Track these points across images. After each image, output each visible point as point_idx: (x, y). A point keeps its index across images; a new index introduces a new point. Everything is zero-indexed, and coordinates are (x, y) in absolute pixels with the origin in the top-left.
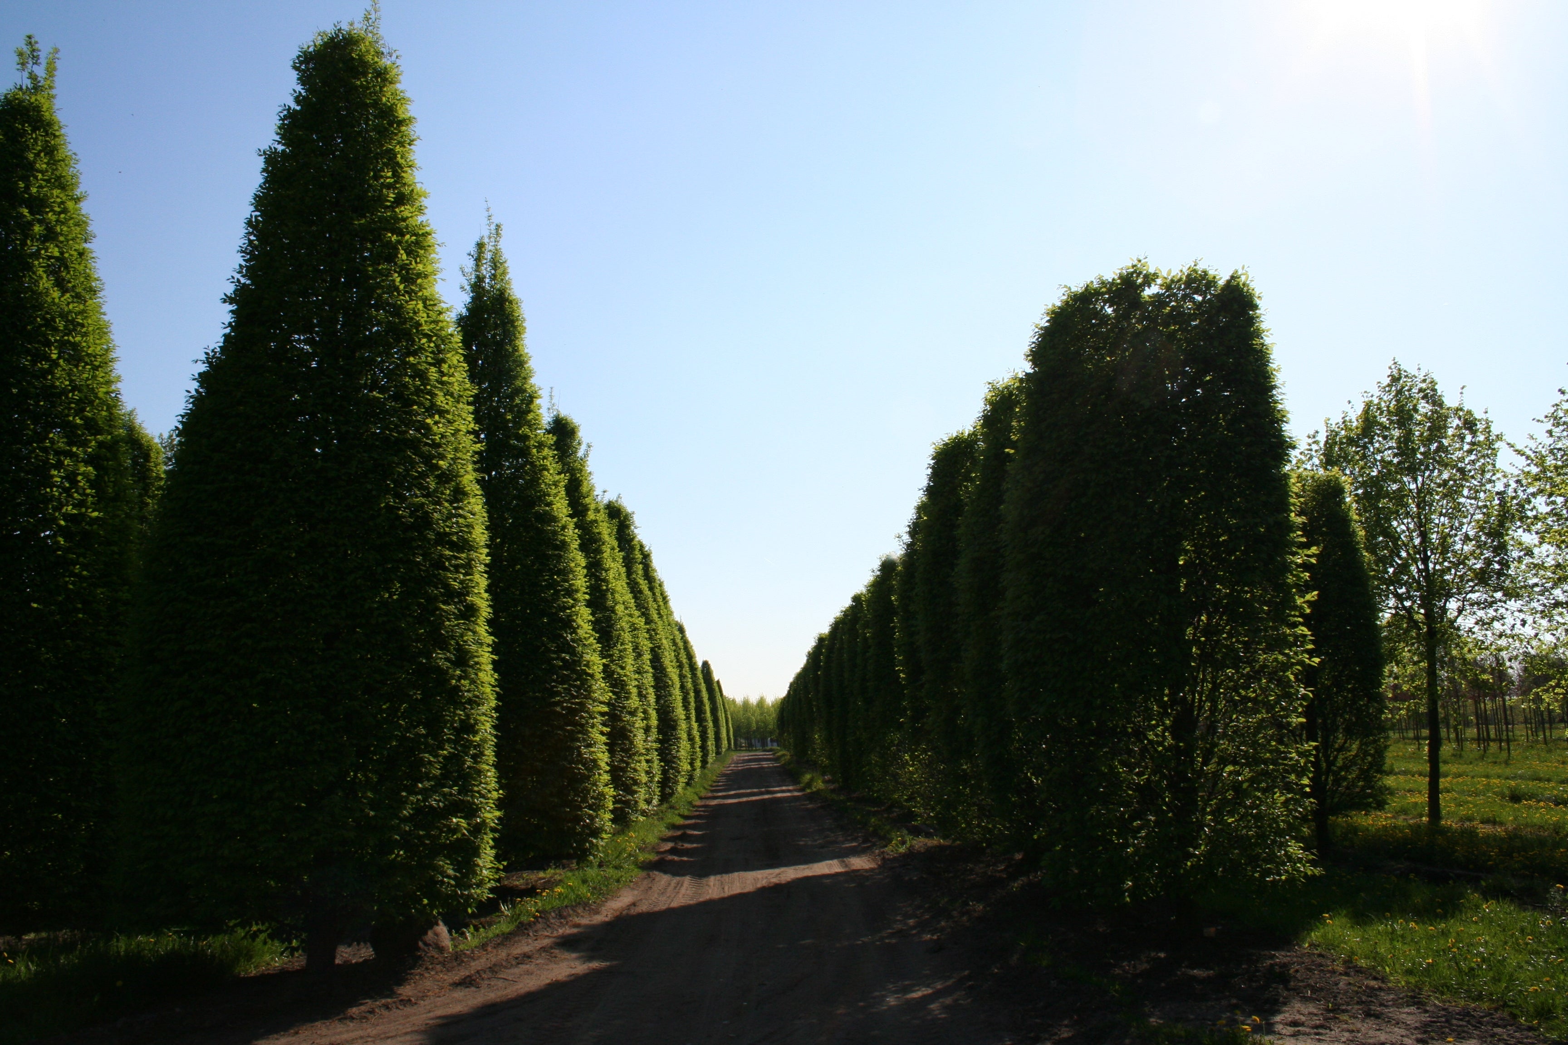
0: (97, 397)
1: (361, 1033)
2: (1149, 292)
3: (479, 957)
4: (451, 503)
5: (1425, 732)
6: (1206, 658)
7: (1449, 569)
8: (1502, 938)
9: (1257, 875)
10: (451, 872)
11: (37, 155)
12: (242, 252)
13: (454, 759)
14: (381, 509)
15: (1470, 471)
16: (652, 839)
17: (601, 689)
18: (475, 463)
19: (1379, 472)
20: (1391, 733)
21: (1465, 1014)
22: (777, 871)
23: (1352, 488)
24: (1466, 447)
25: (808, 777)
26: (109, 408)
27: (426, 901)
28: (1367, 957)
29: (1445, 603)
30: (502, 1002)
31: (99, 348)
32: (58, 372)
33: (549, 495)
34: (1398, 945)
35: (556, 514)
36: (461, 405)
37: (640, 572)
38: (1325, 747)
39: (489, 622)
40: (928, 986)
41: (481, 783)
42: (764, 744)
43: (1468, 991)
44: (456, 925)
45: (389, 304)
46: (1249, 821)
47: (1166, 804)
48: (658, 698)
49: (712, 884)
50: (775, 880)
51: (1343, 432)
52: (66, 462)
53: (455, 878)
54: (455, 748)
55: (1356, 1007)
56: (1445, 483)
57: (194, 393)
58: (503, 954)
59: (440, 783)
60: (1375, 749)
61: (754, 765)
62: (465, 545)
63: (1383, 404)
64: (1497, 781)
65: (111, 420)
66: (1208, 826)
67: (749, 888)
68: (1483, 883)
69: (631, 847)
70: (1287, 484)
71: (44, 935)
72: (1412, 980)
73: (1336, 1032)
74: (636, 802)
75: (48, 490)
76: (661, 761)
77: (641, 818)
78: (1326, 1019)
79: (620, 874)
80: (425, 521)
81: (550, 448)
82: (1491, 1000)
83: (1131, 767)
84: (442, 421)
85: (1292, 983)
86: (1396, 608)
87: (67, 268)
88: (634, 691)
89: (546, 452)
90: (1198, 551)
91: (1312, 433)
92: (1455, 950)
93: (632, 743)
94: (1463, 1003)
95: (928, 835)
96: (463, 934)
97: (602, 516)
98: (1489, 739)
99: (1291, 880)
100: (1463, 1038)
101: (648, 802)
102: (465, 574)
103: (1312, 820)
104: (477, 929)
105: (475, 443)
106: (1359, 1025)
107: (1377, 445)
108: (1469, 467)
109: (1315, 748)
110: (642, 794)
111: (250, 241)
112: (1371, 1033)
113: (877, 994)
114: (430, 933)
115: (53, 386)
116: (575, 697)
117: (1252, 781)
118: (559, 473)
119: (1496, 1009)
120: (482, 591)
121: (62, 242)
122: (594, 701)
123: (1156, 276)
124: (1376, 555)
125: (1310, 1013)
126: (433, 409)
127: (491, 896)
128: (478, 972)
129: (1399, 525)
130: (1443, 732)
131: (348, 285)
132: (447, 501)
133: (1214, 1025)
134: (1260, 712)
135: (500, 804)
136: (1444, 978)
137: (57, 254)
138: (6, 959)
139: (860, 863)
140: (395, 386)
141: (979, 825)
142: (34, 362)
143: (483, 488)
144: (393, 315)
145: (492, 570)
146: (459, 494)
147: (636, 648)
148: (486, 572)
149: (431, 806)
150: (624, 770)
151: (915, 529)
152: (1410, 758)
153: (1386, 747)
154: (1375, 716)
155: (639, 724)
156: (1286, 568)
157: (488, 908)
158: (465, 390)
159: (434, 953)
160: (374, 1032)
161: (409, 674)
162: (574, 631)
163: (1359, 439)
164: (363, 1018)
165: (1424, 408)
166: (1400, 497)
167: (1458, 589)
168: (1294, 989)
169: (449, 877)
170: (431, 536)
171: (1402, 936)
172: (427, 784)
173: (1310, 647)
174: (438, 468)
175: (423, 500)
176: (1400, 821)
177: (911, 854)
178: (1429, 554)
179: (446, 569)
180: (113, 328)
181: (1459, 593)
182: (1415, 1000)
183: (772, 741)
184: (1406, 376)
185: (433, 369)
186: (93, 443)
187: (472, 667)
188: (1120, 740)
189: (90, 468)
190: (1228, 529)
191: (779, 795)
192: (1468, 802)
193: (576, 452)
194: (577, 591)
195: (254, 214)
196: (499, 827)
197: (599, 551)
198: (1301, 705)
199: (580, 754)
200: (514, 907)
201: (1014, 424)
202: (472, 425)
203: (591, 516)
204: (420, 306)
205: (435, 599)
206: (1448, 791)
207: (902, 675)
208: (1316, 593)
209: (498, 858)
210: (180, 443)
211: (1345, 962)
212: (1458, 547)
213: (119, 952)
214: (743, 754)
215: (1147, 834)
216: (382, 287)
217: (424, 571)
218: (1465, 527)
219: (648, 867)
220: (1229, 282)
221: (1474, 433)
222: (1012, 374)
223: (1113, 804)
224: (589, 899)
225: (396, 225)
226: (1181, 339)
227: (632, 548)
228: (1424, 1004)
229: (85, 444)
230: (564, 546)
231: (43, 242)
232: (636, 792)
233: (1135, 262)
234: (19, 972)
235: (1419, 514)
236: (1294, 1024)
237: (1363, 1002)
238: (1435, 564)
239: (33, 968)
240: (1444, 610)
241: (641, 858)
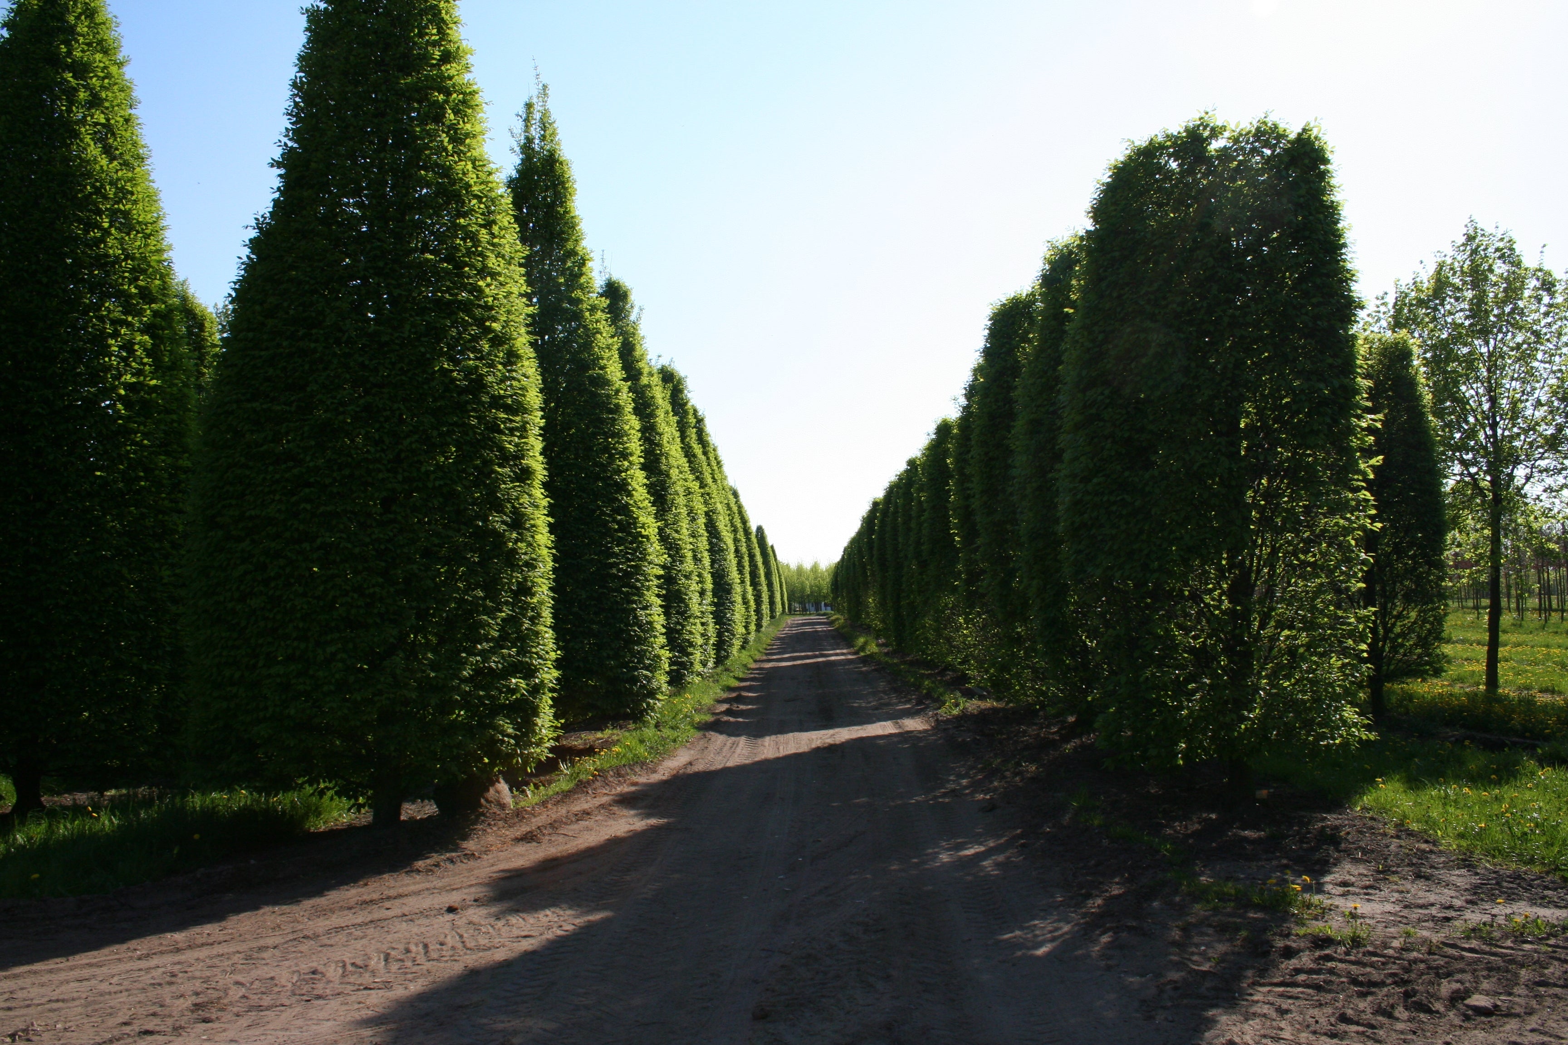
0: (150, 266)
1: (428, 885)
2: (1215, 145)
3: (540, 814)
4: (504, 365)
5: (1486, 602)
6: (1266, 522)
7: (1518, 435)
8: (1557, 804)
9: (1311, 738)
10: (510, 731)
11: (78, 18)
12: (288, 114)
13: (512, 621)
14: (435, 372)
15: (1546, 334)
16: (707, 700)
17: (655, 552)
18: (527, 325)
19: (1450, 334)
20: (1450, 602)
21: (1517, 877)
22: (831, 732)
23: (1421, 351)
24: (1543, 309)
25: (861, 640)
26: (162, 277)
27: (486, 760)
28: (1418, 821)
29: (1512, 470)
30: (563, 857)
31: (149, 216)
32: (110, 241)
33: (602, 359)
34: (1451, 810)
35: (609, 377)
36: (512, 267)
37: (694, 436)
38: (1383, 613)
39: (545, 485)
40: (981, 844)
41: (539, 644)
42: (818, 608)
43: (1520, 855)
44: (517, 785)
45: (437, 165)
46: (1305, 685)
47: (1222, 668)
48: (713, 562)
49: (767, 744)
50: (830, 741)
51: (1413, 294)
52: (122, 332)
53: (515, 737)
54: (513, 611)
55: (1407, 869)
56: (1518, 346)
57: (245, 259)
58: (562, 811)
59: (499, 643)
60: (1434, 616)
61: (808, 629)
62: (518, 408)
63: (1456, 264)
64: (1557, 651)
65: (165, 289)
66: (1264, 689)
67: (804, 748)
68: (1540, 751)
69: (687, 708)
70: (1353, 345)
71: (124, 791)
72: (1464, 843)
73: (1385, 892)
74: (692, 664)
75: (107, 359)
76: (716, 623)
77: (697, 680)
78: (1375, 880)
79: (676, 734)
80: (478, 385)
81: (603, 311)
82: (1543, 864)
83: (1187, 630)
84: (495, 283)
85: (1343, 845)
86: (1461, 474)
87: (113, 134)
88: (689, 555)
89: (599, 315)
90: (1260, 412)
91: (1381, 294)
92: (1508, 815)
93: (687, 606)
94: (1514, 866)
95: (982, 698)
96: (523, 792)
97: (656, 380)
98: (1550, 609)
99: (1345, 744)
100: (1513, 900)
101: (704, 664)
102: (520, 437)
103: (1367, 686)
104: (537, 787)
105: (528, 306)
106: (1408, 886)
107: (1448, 307)
108: (1544, 330)
109: (1374, 613)
110: (698, 656)
111: (296, 104)
112: (1421, 894)
113: (930, 851)
114: (492, 790)
115: (107, 256)
116: (630, 560)
117: (1308, 646)
118: (612, 337)
119: (1548, 873)
120: (537, 454)
121: (107, 108)
122: (650, 563)
123: (1224, 128)
124: (1443, 420)
125: (1360, 874)
126: (484, 272)
127: (550, 755)
128: (539, 828)
129: (1468, 390)
130: (1504, 602)
131: (397, 146)
132: (501, 363)
133: (1265, 884)
134: (1319, 577)
135: (559, 664)
136: (1497, 842)
137: (103, 121)
138: (90, 813)
139: (914, 724)
140: (446, 249)
141: (1032, 688)
142: (87, 232)
143: (536, 350)
144: (442, 176)
145: (547, 432)
146: (512, 357)
147: (691, 511)
148: (540, 435)
149: (490, 668)
150: (679, 632)
151: (971, 392)
152: (1469, 627)
153: (1446, 615)
154: (1436, 583)
155: (695, 587)
156: (1350, 430)
157: (548, 767)
158: (516, 251)
159: (495, 809)
160: (440, 884)
161: (466, 537)
162: (629, 494)
163: (1429, 300)
164: (429, 871)
165: (1501, 268)
166: (1470, 362)
167: (1527, 455)
168: (1345, 851)
169: (509, 736)
170: (485, 399)
171: (1455, 801)
172: (486, 645)
173: (1373, 512)
174: (489, 330)
175: (478, 363)
176: (1457, 689)
177: (964, 717)
178: (1498, 419)
179: (501, 432)
180: (162, 196)
181: (1529, 460)
182: (1466, 863)
183: (826, 605)
184: (1483, 235)
185: (484, 231)
186: (148, 312)
187: (528, 529)
188: (1176, 604)
189: (146, 337)
190: (1291, 390)
191: (833, 658)
192: (1526, 671)
193: (627, 316)
194: (631, 454)
195: (299, 75)
196: (558, 687)
197: (652, 415)
198: (1361, 570)
199: (636, 617)
200: (573, 766)
201: (1074, 282)
202: (524, 288)
203: (644, 380)
204: (470, 166)
205: (491, 462)
206: (1507, 661)
207: (957, 539)
208: (1381, 457)
209: (556, 716)
210: (234, 311)
211: (1396, 825)
212: (1529, 412)
213: (194, 808)
214: (798, 618)
215: (1202, 697)
216: (431, 148)
217: (480, 434)
218: (1537, 392)
219: (704, 727)
220: (1299, 135)
221: (1552, 295)
222: (1072, 232)
223: (1168, 667)
224: (646, 758)
225: (442, 85)
226: (1248, 195)
227: (686, 413)
228: (1475, 867)
229: (140, 313)
230: (618, 409)
231: (89, 109)
232: (692, 654)
233: (1203, 115)
234: (103, 824)
235: (1489, 378)
236: (1344, 884)
237: (1413, 864)
238: (1504, 430)
239: (116, 822)
240: (1511, 477)
241: (697, 719)
